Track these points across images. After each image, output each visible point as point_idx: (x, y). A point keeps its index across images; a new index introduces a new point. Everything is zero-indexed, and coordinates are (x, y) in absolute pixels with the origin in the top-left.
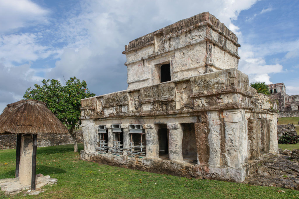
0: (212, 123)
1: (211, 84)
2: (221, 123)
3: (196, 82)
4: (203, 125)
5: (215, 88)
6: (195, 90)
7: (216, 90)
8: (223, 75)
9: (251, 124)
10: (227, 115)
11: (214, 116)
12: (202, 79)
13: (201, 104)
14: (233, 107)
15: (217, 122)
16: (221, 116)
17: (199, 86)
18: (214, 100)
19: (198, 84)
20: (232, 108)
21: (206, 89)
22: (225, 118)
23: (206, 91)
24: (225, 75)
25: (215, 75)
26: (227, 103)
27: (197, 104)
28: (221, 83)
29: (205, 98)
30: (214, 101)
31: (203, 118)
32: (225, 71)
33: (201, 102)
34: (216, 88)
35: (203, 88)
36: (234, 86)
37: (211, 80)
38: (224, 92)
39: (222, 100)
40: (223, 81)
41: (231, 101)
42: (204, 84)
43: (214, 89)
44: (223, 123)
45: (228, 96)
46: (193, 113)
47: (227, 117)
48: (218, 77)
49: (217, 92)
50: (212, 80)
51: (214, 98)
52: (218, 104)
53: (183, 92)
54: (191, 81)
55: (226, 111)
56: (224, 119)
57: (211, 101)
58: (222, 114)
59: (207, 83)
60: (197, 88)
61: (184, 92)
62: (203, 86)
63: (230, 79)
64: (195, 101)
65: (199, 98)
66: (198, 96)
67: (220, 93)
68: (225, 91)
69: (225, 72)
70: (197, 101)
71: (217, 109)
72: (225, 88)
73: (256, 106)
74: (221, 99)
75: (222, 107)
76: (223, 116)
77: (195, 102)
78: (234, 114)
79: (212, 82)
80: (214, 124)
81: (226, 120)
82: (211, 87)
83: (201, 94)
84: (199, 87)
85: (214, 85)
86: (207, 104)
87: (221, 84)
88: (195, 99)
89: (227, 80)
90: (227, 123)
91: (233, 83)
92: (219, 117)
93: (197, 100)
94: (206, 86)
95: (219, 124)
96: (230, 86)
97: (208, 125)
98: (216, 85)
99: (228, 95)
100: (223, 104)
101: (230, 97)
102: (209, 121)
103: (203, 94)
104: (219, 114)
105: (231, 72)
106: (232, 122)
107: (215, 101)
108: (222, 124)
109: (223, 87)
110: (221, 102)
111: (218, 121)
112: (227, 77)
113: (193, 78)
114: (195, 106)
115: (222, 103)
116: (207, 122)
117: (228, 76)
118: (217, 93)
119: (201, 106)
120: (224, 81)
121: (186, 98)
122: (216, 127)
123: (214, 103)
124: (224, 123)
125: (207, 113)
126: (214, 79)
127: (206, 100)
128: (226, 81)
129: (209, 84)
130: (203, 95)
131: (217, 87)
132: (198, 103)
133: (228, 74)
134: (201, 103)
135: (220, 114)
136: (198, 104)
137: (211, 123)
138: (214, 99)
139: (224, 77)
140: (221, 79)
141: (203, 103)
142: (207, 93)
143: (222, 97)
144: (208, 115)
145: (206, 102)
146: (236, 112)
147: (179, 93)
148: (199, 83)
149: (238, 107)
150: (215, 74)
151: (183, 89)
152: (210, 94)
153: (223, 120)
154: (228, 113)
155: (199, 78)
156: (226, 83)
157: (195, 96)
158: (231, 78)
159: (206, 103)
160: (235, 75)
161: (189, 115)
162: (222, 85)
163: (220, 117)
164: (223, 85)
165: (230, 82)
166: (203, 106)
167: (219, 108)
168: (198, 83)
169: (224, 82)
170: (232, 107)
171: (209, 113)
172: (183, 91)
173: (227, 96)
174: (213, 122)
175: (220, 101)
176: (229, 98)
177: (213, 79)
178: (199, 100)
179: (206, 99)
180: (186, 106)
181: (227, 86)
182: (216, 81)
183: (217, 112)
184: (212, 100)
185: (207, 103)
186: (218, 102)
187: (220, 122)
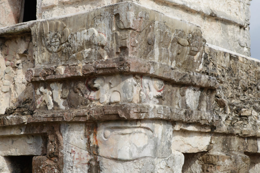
0: (72, 160)
1: (75, 46)
2: (91, 160)
3: (44, 39)
4: (51, 163)
5: (83, 59)
6: (40, 61)
7: (84, 64)
8: (103, 22)
9: (209, 169)
10: (105, 138)
11: (76, 140)
12: (56, 30)
13: (52, 103)
14: (117, 115)
15: (82, 157)
16: (92, 139)
17: (50, 49)
18: (81, 92)
19: (49, 45)
20: (114, 117)
21: (63, 58)
22: (100, 146)
23: (63, 65)
24: (107, 22)
25: (86, 21)
26: (108, 101)
27: (41, 100)
28: (98, 45)
29: (61, 85)
30: (80, 94)
31: (52, 142)
32: (107, 10)
33: (52, 96)
34: (85, 57)
35: (58, 55)
36: (127, 53)
37: (76, 34)
38: (101, 72)
39: (98, 95)
40: (102, 38)
41: (116, 97)
42: (62, 44)
43: (81, 60)
44: (96, 160)
45: (110, 81)
46: (33, 128)
47: (105, 143)
48: (92, 26)
49: (87, 70)
50: (78, 33)
51: (81, 86)
52: (86, 105)
53: (18, 65)
54: (32, 33)
55: (104, 127)
56: (97, 147)
57: (73, 94)
58: (95, 134)
59: (68, 41)
60: (45, 55)
61: (20, 66)
62: (58, 51)
63: (118, 33)
64: (38, 93)
65: (47, 84)
66: (43, 79)
67: (92, 74)
68: (103, 69)
69: (107, 13)
70: (41, 93)
71: (82, 120)
72: (106, 57)
73: (240, 116)
74: (96, 89)
75: (93, 115)
76: (96, 141)
77: (38, 96)
78: (122, 136)
79: (78, 39)
80: (76, 162)
81: (102, 151)
82: (74, 55)
83: (50, 73)
84: (50, 52)
85: (82, 48)
86: (64, 104)
87: (97, 48)
88: (39, 88)
89: (112, 36)
90: (104, 160)
91: (124, 45)
92: (86, 142)
93: (42, 89)
94: (64, 51)
95: (87, 162)
96: (117, 53)
97: (63, 164)
98: (86, 50)
99: (113, 80)
100: (99, 104)
101: (116, 85)
102: (65, 151)
103: (54, 73)
104: (87, 134)
105: (121, 14)
106: (116, 160)
107: (83, 95)
108: (93, 163)
109: (101, 57)
110: (96, 98)
111: (85, 153)
112: (111, 29)
113: (38, 27)
114: (38, 107)
115: (97, 103)
116: (60, 155)
117: (114, 23)
118: (86, 73)
119: (50, 108)
120: (105, 38)
121: (23, 83)
122: (79, 170)
123: (80, 100)
124: (98, 160)
125: (62, 130)
126: (83, 32)
127: (62, 92)
128: (108, 39)
129: (70, 46)
130: (53, 77)
131: (87, 55)
132: (44, 99)
133: (114, 18)
134: (51, 100)
135: (90, 133)
136: (45, 101)
137: (68, 158)
138: (79, 89)
139: (106, 28)
140: (99, 32)
141: (55, 100)
142: (66, 71)
143: (97, 84)
144: (63, 134)
145: (62, 98)
146: (128, 131)
147: (11, 69)
148: (51, 42)
149: (128, 115)
150: (86, 17)
151: (18, 56)
152: (69, 75)
153: (95, 153)
154: (108, 132)
155: (51, 26)
156: (110, 43)
157: (38, 79)
158: (120, 29)
159: (62, 101)
160: (129, 23)
161: (22, 133)
162: (101, 49)
163: (89, 142)
164: (101, 51)
165: (117, 43)
166: (56, 108)
167: (85, 116)
168: (49, 41)
169: (103, 43)
170: (114, 114)
171: (65, 129)
172: (19, 62)
173: (110, 84)
174: (73, 155)
175: (93, 95)
176: (113, 89)
177: (81, 31)
178: (47, 91)
179: (62, 89)
180: (22, 106)
181: (110, 55)
182: (87, 37)
183: (84, 127)
184: (76, 92)
185: (64, 99)
186: (88, 98)
187: (90, 157)
